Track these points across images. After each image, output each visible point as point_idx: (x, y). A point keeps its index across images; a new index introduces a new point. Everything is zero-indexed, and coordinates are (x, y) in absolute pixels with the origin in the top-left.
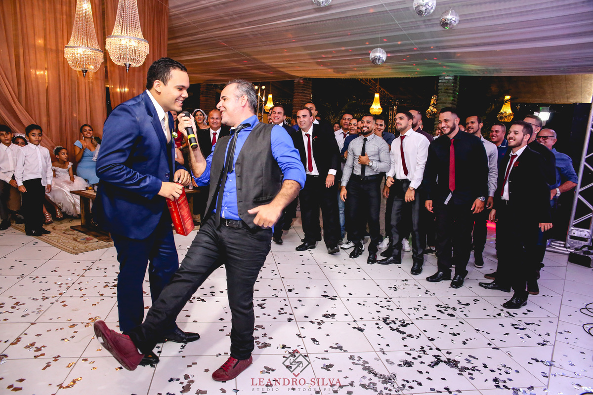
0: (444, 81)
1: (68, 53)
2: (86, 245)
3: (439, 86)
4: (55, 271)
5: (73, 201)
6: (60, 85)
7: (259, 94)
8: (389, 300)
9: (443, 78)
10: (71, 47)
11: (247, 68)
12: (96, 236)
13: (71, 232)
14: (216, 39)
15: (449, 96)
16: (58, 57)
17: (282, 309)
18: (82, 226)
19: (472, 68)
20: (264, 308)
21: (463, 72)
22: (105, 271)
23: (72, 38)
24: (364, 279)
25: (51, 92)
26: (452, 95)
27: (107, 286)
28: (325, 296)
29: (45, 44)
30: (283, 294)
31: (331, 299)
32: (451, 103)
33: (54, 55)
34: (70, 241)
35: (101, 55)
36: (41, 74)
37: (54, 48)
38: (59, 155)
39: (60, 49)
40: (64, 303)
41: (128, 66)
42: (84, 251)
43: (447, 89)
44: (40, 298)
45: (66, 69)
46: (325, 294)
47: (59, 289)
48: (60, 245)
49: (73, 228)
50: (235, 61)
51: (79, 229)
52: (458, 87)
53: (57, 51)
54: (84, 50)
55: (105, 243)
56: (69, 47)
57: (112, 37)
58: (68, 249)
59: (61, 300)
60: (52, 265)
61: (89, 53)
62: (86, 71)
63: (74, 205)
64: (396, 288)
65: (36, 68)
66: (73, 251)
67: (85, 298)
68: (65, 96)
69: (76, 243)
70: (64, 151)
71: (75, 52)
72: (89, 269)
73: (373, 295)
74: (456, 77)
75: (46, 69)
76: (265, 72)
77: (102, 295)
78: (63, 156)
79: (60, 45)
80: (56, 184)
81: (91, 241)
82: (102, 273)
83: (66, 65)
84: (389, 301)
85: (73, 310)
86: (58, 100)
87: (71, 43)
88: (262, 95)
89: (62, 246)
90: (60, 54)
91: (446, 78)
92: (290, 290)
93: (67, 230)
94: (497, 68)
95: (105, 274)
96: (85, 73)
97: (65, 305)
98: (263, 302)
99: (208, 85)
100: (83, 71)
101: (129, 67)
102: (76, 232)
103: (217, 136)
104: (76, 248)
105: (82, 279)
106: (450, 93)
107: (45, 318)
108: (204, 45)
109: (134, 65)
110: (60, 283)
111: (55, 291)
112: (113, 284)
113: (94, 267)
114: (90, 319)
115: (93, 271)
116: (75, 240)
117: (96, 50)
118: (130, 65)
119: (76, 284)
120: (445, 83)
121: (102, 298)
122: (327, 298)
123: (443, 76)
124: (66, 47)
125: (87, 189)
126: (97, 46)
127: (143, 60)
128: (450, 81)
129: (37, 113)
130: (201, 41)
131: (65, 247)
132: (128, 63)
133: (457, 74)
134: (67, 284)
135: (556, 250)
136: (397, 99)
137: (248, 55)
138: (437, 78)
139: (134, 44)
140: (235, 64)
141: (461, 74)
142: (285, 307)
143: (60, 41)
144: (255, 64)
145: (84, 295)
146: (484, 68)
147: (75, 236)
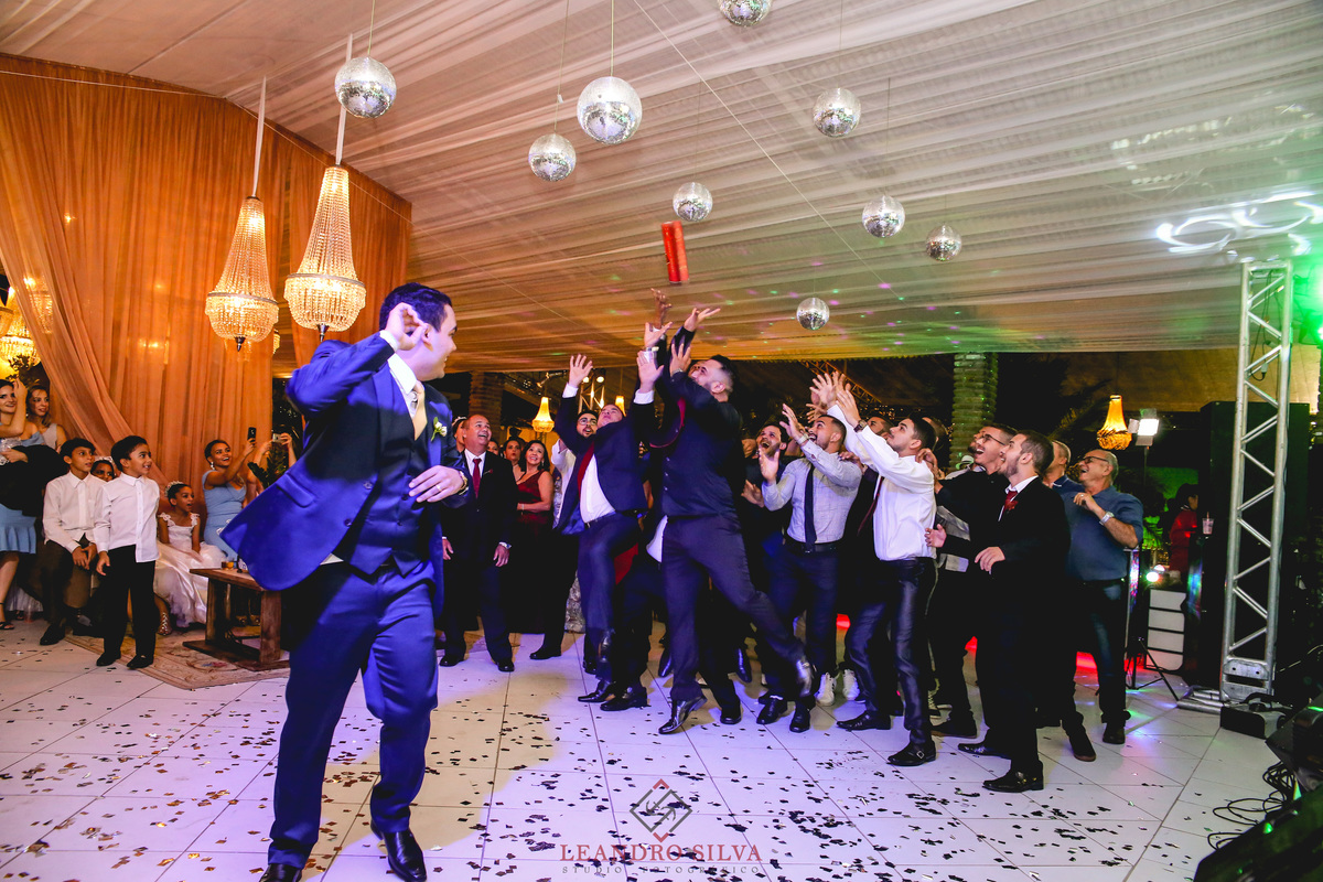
0: (964, 364)
1: (213, 306)
2: (213, 674)
3: (955, 374)
4: (147, 716)
5: (192, 594)
6: (190, 367)
7: (592, 394)
8: (811, 783)
9: (962, 357)
10: (219, 294)
11: (565, 340)
12: (232, 661)
13: (183, 653)
14: (502, 281)
15: (977, 395)
16: (192, 312)
17: (590, 791)
18: (207, 642)
19: (1016, 336)
20: (553, 788)
21: (1004, 346)
22: (247, 718)
23: (223, 278)
24: (769, 747)
25: (172, 379)
26: (982, 391)
27: (247, 743)
28: (681, 773)
29: (172, 290)
30: (598, 768)
31: (693, 778)
32: (980, 408)
33: (186, 310)
34: (181, 667)
35: (275, 310)
36: (155, 347)
37: (187, 296)
38: (175, 497)
39: (199, 298)
40: (160, 768)
41: (322, 330)
42: (207, 686)
43: (971, 380)
44: (115, 759)
45: (205, 337)
46: (683, 770)
47: (154, 744)
48: (160, 674)
49: (188, 645)
50: (541, 327)
51: (200, 646)
52: (996, 375)
53: (192, 303)
54: (243, 300)
55: (251, 674)
56: (215, 294)
57: (300, 275)
58: (175, 680)
59: (157, 760)
60: (143, 706)
61: (252, 306)
62: (243, 340)
63: (194, 603)
64: (831, 765)
65: (150, 338)
66: (185, 683)
67: (202, 760)
68: (197, 386)
69: (192, 670)
70: (187, 490)
71: (226, 305)
72: (214, 715)
73: (780, 774)
74: (988, 355)
75: (167, 338)
76: (602, 348)
77: (237, 757)
78: (184, 500)
79: (199, 291)
80: (165, 557)
81: (223, 668)
82: (240, 722)
83: (206, 329)
84: (809, 786)
85: (177, 779)
86: (183, 395)
87: (220, 288)
88: (598, 396)
89: (164, 675)
90: (197, 309)
91: (968, 357)
92: (612, 762)
93: (175, 648)
94: (1064, 337)
95: (246, 724)
96: (242, 342)
97: (162, 771)
98: (554, 779)
99: (486, 374)
100: (237, 338)
101: (325, 331)
102: (193, 652)
103: (481, 466)
104: (192, 680)
105: (198, 730)
106: (979, 388)
107: (123, 788)
108: (479, 293)
109: (336, 327)
110: (155, 735)
111: (144, 748)
112: (261, 740)
113: (226, 711)
114: (208, 794)
115: (224, 719)
116: (191, 665)
117: (265, 299)
118: (327, 328)
119: (187, 738)
120: (968, 367)
121: (236, 761)
122: (683, 777)
123: (962, 353)
124: (209, 295)
125: (224, 565)
126: (268, 294)
127: (352, 319)
128: (978, 363)
129: (141, 416)
130: (474, 285)
131: (170, 678)
132: (323, 323)
133: (992, 348)
134: (169, 737)
135: (1198, 706)
136: (890, 407)
137: (567, 315)
138: (950, 358)
139: (337, 288)
140: (541, 332)
141: (998, 348)
142: (595, 789)
143: (200, 283)
144: (580, 331)
145: (201, 755)
146: (1040, 338)
147: (190, 660)
